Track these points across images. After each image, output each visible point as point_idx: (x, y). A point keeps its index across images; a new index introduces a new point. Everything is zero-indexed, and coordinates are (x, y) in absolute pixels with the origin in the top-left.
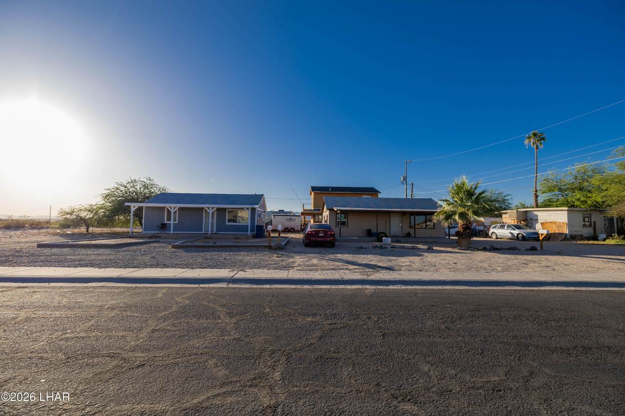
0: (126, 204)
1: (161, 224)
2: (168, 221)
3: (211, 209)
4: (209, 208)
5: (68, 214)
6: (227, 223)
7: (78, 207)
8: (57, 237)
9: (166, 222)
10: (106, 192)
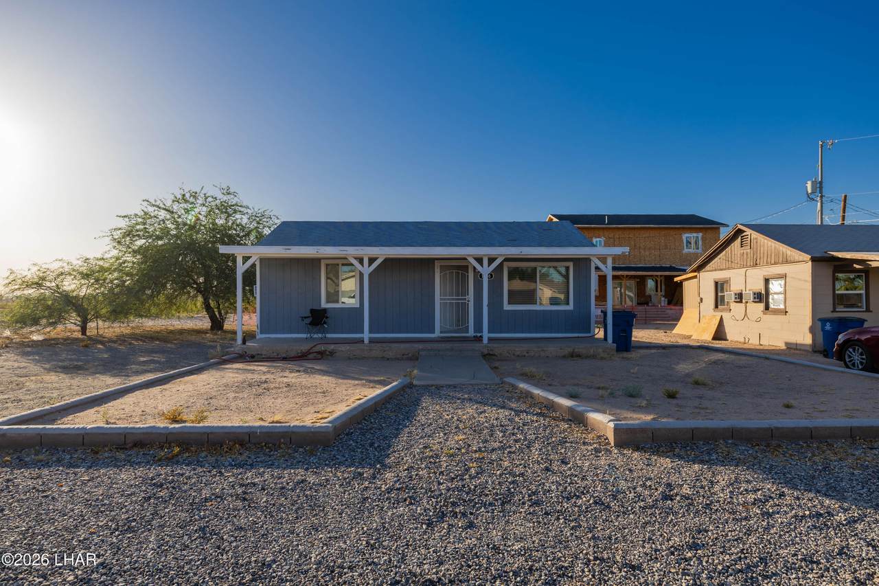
0: (223, 249)
1: (312, 311)
2: (328, 301)
3: (485, 262)
4: (479, 260)
5: (29, 285)
6: (507, 307)
7: (55, 266)
8: (11, 356)
9: (324, 305)
10: (123, 224)
